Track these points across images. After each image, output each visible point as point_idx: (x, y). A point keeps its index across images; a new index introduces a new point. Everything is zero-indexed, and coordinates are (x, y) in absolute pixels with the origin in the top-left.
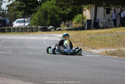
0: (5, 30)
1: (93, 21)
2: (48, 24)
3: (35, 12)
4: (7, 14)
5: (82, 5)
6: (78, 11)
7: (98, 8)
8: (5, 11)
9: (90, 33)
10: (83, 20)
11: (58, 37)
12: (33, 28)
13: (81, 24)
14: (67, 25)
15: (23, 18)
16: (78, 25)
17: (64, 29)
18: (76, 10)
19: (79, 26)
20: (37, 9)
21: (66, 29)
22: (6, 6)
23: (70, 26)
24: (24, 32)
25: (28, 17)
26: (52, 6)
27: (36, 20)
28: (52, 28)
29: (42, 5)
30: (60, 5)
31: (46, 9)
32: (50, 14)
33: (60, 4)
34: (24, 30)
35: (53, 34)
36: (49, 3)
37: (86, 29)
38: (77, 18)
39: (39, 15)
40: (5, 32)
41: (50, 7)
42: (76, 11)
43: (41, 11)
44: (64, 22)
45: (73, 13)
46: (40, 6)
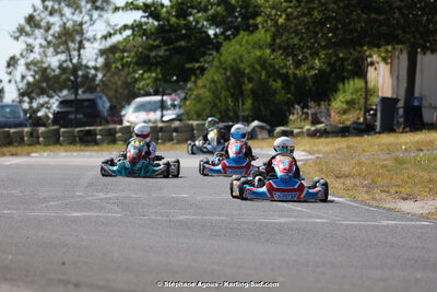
0: (96, 135)
1: (401, 104)
2: (247, 113)
3: (198, 72)
4: (101, 81)
5: (362, 46)
6: (350, 68)
7: (419, 56)
8: (93, 72)
9: (391, 144)
10: (366, 99)
12: (191, 128)
13: (362, 113)
14: (310, 118)
15: (156, 93)
16: (350, 118)
17: (302, 132)
18: (342, 64)
19: (355, 119)
20: (205, 62)
21: (308, 130)
22: (96, 51)
23: (323, 120)
24: (163, 143)
25: (175, 91)
26: (258, 53)
27: (204, 100)
28: (260, 127)
29: (223, 49)
30: (285, 49)
31: (238, 61)
32: (250, 80)
33: (286, 44)
34: (160, 135)
35: (262, 148)
36: (248, 42)
37: (378, 129)
38: (344, 91)
39: (213, 81)
40: (96, 143)
41: (252, 55)
42: (343, 69)
43: (221, 71)
44: (303, 108)
45: (333, 75)
46: (218, 51)
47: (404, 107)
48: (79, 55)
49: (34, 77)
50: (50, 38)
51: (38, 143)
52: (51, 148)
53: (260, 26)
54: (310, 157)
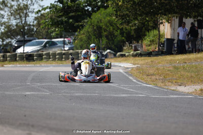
0: (34, 56)
1: (176, 41)
2: (104, 46)
3: (81, 27)
4: (36, 31)
5: (158, 15)
6: (151, 25)
7: (184, 20)
9: (171, 60)
10: (159, 39)
11: (120, 66)
12: (78, 53)
13: (157, 46)
14: (133, 48)
15: (61, 37)
16: (152, 48)
17: (130, 55)
18: (148, 23)
19: (154, 49)
20: (84, 22)
21: (133, 54)
22: (33, 18)
23: (139, 49)
24: (65, 60)
25: (69, 36)
26: (108, 18)
27: (84, 40)
28: (109, 52)
29: (92, 17)
30: (122, 16)
31: (100, 22)
32: (105, 30)
33: (122, 14)
36: (104, 13)
38: (149, 36)
39: (88, 32)
40: (33, 60)
41: (106, 19)
43: (91, 26)
44: (130, 44)
46: (90, 18)
47: (177, 43)
48: (25, 19)
49: (4, 30)
50: (12, 11)
51: (7, 60)
52: (12, 63)
53: (110, 6)
54: (134, 66)
